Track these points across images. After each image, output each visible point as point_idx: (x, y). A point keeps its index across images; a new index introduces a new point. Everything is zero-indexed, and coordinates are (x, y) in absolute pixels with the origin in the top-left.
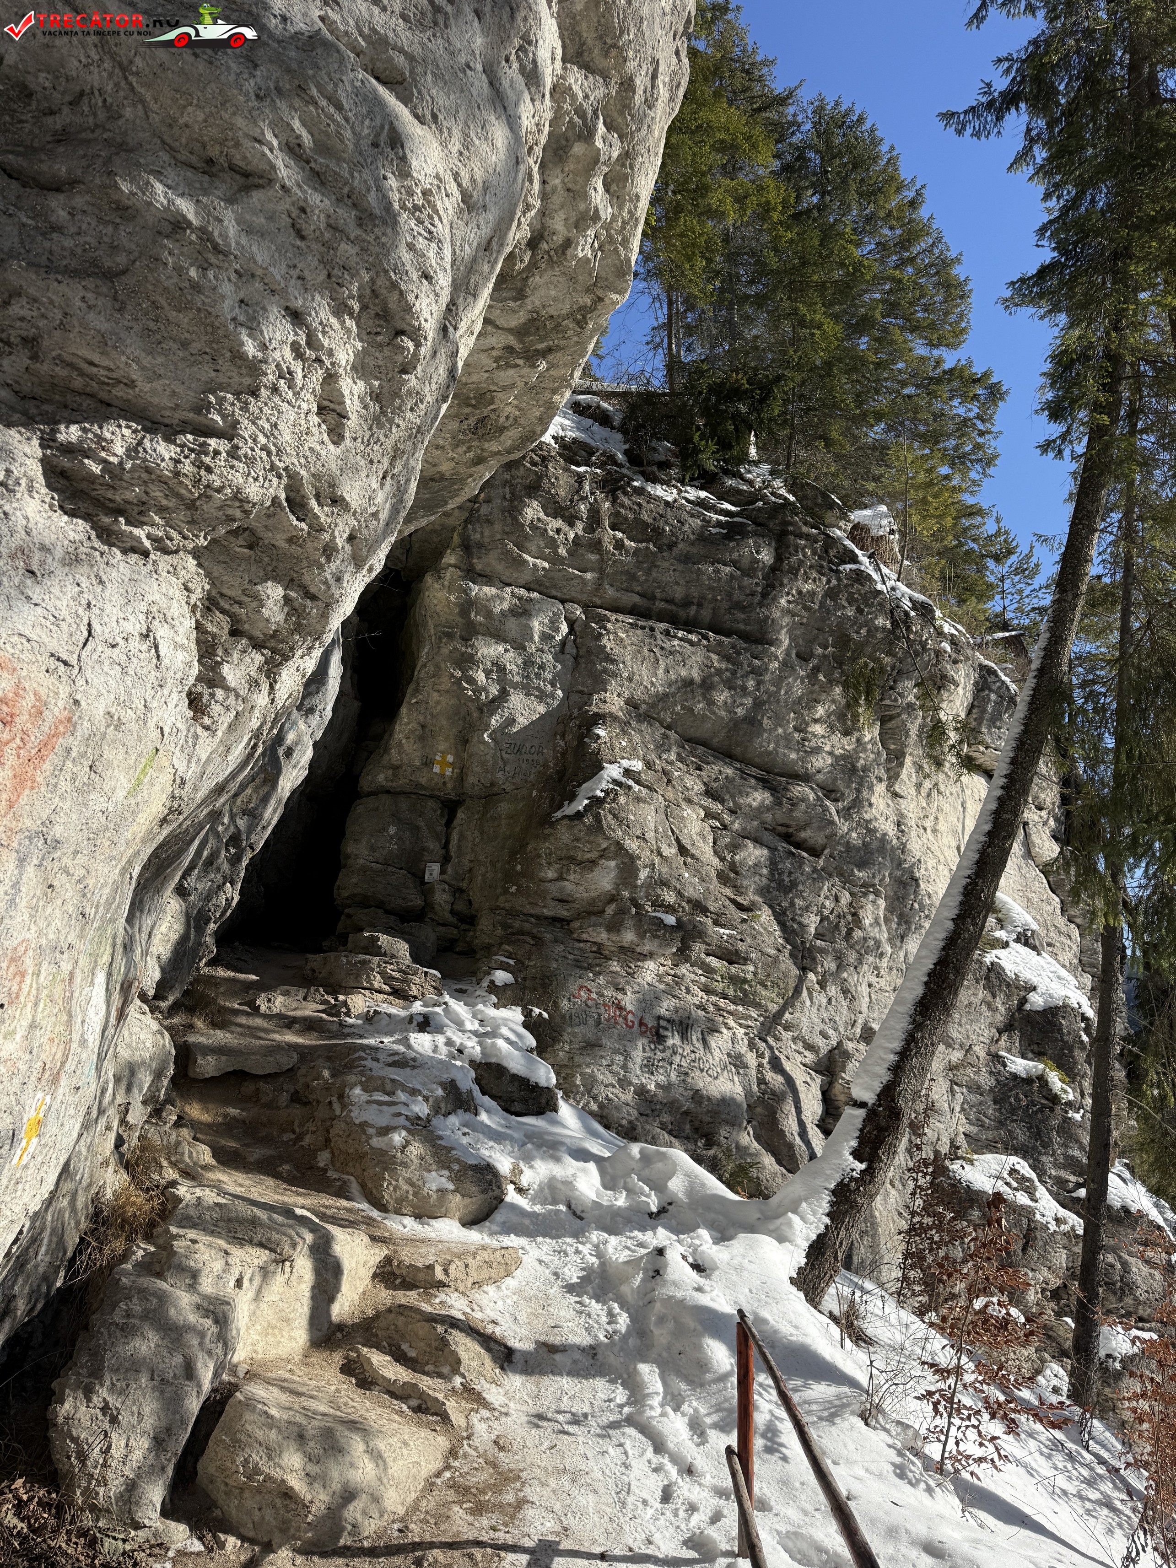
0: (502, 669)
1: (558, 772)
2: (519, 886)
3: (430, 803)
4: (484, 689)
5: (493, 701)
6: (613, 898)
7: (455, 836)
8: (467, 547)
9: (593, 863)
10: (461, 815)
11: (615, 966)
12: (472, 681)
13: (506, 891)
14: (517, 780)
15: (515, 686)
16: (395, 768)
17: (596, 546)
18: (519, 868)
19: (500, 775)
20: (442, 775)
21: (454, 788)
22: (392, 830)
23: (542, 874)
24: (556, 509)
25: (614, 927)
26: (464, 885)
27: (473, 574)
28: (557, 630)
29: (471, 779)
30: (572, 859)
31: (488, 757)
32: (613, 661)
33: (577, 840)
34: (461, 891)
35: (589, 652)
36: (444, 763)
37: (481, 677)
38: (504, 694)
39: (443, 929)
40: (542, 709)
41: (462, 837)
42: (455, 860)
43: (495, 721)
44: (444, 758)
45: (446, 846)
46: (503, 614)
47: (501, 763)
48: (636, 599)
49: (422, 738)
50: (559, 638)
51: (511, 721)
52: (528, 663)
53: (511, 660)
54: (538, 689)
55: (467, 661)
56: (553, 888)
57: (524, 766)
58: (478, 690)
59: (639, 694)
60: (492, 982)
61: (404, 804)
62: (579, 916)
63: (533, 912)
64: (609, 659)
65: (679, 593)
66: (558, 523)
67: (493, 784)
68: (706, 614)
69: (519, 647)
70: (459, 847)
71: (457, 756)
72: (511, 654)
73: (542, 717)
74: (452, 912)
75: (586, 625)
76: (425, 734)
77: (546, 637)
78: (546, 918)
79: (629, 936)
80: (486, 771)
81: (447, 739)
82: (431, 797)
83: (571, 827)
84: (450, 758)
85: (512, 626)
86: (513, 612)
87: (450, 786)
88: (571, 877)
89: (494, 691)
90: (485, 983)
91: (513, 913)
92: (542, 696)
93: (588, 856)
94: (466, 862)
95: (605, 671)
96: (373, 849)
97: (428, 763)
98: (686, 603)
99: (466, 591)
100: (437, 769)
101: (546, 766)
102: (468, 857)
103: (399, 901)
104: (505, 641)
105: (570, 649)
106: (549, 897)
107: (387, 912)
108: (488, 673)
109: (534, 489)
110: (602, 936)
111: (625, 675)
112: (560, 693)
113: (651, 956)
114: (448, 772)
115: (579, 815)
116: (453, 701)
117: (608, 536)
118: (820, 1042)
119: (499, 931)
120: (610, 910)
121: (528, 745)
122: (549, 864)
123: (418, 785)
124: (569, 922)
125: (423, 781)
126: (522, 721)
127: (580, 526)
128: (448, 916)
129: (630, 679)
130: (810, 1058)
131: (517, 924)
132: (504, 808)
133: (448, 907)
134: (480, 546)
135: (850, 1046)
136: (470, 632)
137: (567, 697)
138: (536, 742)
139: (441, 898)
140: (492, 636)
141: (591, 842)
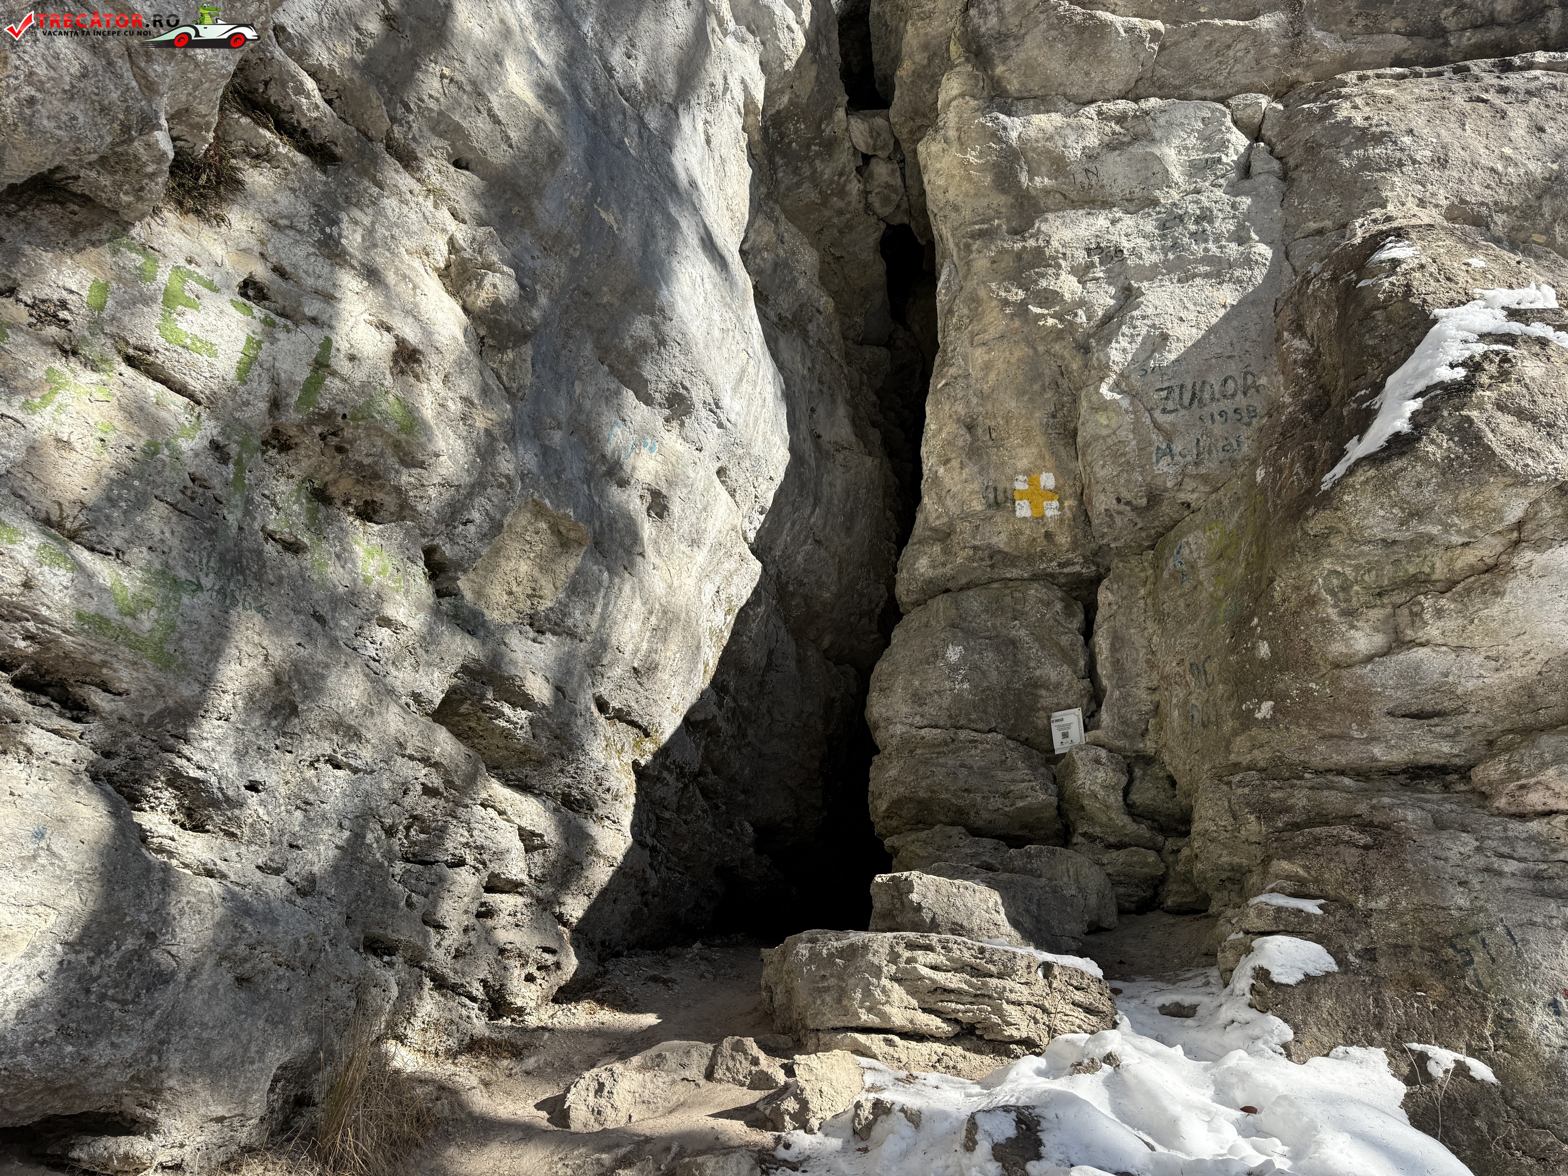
0: (1111, 255)
1: (1308, 407)
2: (1279, 698)
3: (1035, 592)
4: (1082, 303)
5: (1108, 318)
7: (1102, 642)
8: (979, 52)
9: (1493, 572)
10: (1104, 596)
12: (1050, 298)
13: (1246, 720)
14: (1210, 466)
15: (1152, 273)
16: (944, 536)
18: (1264, 650)
19: (1163, 466)
20: (1040, 519)
21: (1075, 545)
22: (954, 654)
23: (1336, 648)
26: (1148, 746)
27: (998, 99)
28: (1223, 145)
29: (1102, 502)
30: (1419, 582)
31: (1123, 434)
32: (1379, 139)
33: (1417, 514)
34: (1148, 760)
35: (1312, 148)
36: (1036, 494)
37: (1068, 284)
38: (1128, 297)
39: (1119, 857)
40: (1228, 295)
41: (1117, 641)
42: (1112, 694)
43: (1120, 352)
44: (1033, 483)
45: (1091, 672)
46: (1091, 156)
47: (1157, 439)
48: (1401, 42)
49: (974, 452)
50: (1230, 157)
51: (1158, 341)
52: (1169, 222)
53: (1131, 233)
54: (1208, 260)
55: (1031, 263)
57: (1218, 429)
58: (1066, 312)
60: (1262, 974)
61: (974, 602)
62: (1496, 746)
63: (1339, 759)
64: (1364, 137)
67: (1154, 498)
69: (1142, 204)
70: (1117, 665)
71: (1061, 470)
72: (1128, 222)
73: (1234, 312)
74: (1130, 808)
75: (1289, 116)
76: (979, 441)
77: (1196, 169)
78: (1388, 772)
80: (1129, 467)
81: (1027, 440)
82: (1034, 578)
83: (1384, 485)
84: (1048, 480)
85: (1115, 170)
86: (1112, 146)
87: (1063, 539)
88: (1433, 631)
89: (1104, 298)
90: (1243, 981)
91: (1282, 773)
92: (1221, 271)
93: (1470, 557)
94: (1143, 695)
95: (1366, 164)
96: (918, 699)
97: (1002, 501)
98: (1530, 11)
99: (997, 135)
100: (1023, 510)
101: (1274, 409)
102: (1144, 682)
103: (996, 802)
104: (1107, 205)
105: (1263, 163)
106: (1377, 709)
107: (975, 832)
108: (1082, 273)
111: (1424, 154)
112: (1263, 251)
114: (1051, 509)
115: (1400, 444)
116: (1021, 351)
119: (1253, 827)
121: (1214, 380)
122: (1350, 614)
123: (994, 553)
124: (1464, 772)
125: (1000, 541)
126: (1185, 333)
128: (1122, 820)
129: (1442, 162)
131: (1300, 799)
132: (1197, 543)
133: (1115, 799)
134: (1003, 37)
136: (1025, 212)
137: (1284, 253)
138: (1233, 368)
139: (1095, 781)
140: (1074, 205)
141: (1468, 510)
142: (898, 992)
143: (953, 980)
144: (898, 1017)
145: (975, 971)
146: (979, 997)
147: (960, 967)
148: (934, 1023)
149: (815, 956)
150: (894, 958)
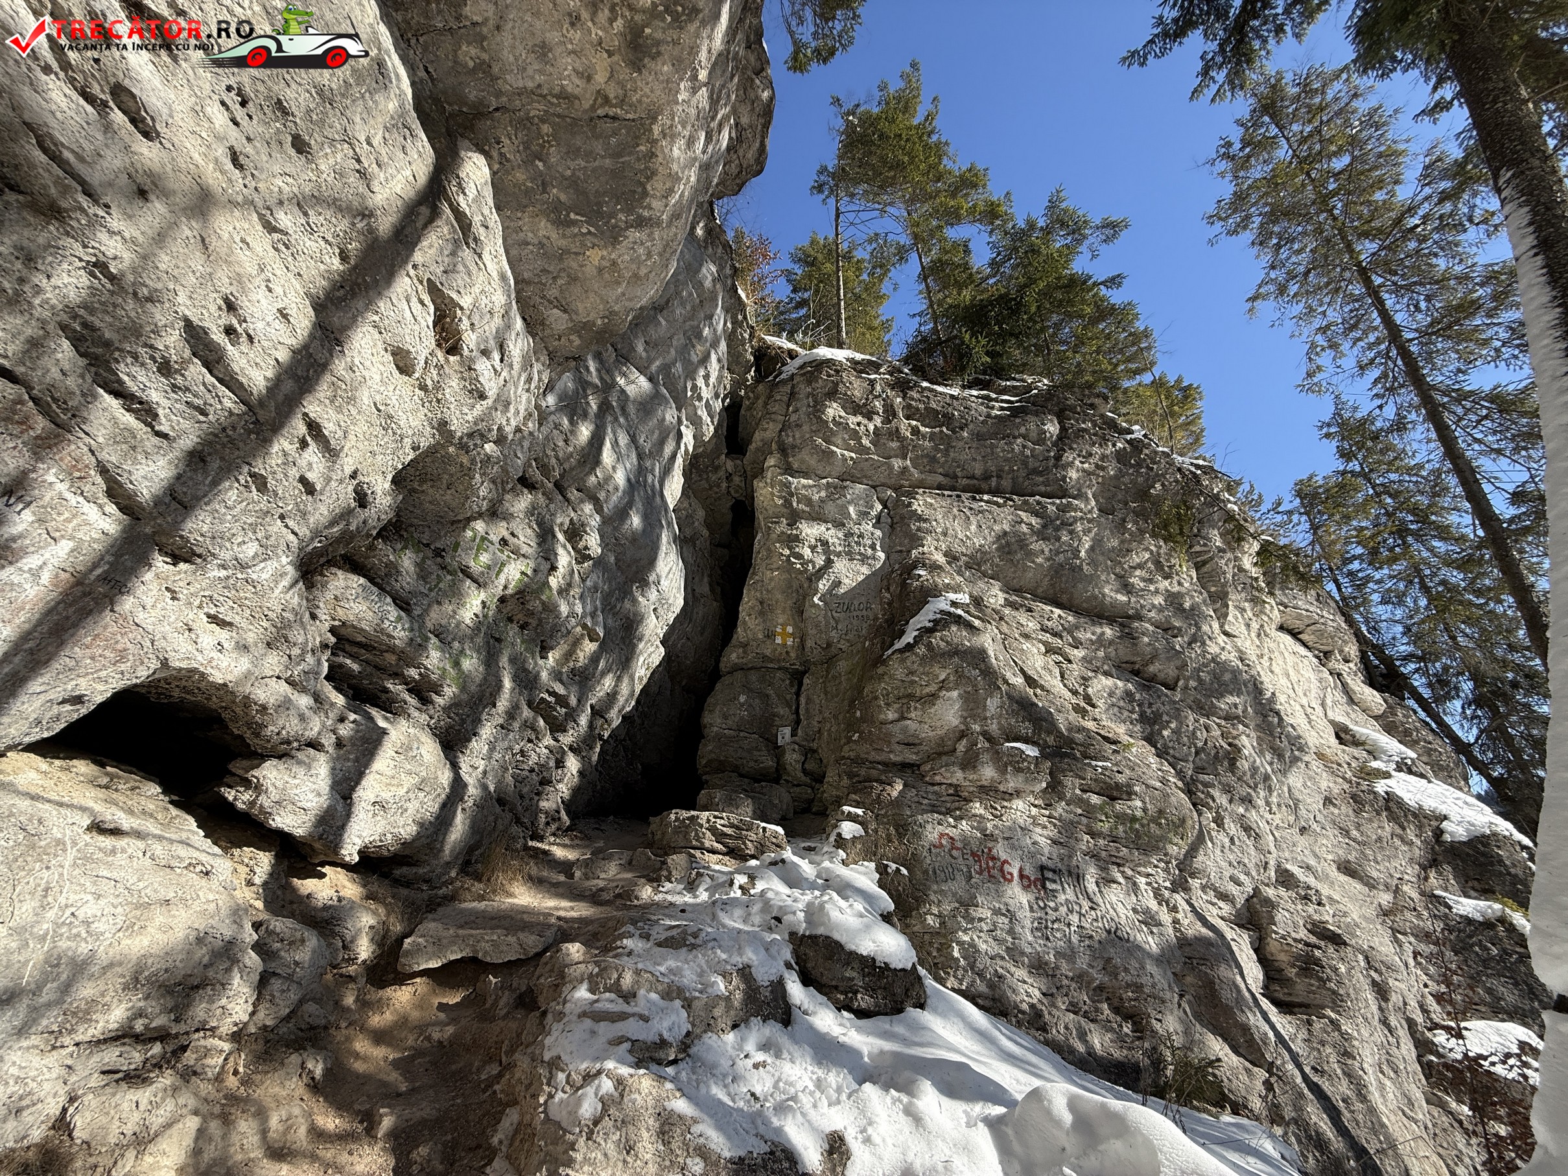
0: (825, 543)
1: (886, 621)
2: (861, 733)
3: (779, 674)
4: (811, 561)
5: (820, 569)
6: (962, 735)
7: (803, 700)
8: (783, 450)
9: (934, 696)
10: (806, 681)
11: (977, 808)
12: (799, 556)
13: (849, 740)
14: (850, 636)
15: (839, 555)
16: (745, 646)
17: (896, 434)
18: (858, 714)
19: (833, 633)
20: (784, 645)
21: (797, 657)
22: (742, 699)
23: (882, 716)
24: (855, 408)
25: (970, 763)
26: (814, 745)
27: (789, 470)
28: (872, 507)
29: (809, 643)
30: (911, 696)
31: (821, 618)
32: (925, 520)
33: (912, 673)
34: (814, 751)
35: (902, 518)
36: (784, 634)
37: (807, 553)
38: (829, 563)
39: (798, 790)
40: (866, 570)
41: (809, 700)
42: (804, 723)
43: (823, 585)
44: (784, 630)
45: (797, 712)
46: (822, 501)
47: (833, 623)
48: (941, 478)
49: (762, 613)
50: (874, 513)
51: (837, 584)
52: (849, 535)
53: (833, 536)
54: (860, 554)
55: (793, 540)
56: (896, 729)
57: (855, 622)
58: (805, 563)
59: (958, 548)
60: (839, 835)
61: (753, 677)
62: (929, 758)
63: (879, 758)
64: (920, 518)
65: (978, 469)
66: (859, 418)
67: (829, 645)
68: (1006, 483)
69: (839, 525)
70: (807, 710)
71: (795, 626)
72: (832, 531)
73: (868, 577)
74: (804, 771)
75: (898, 500)
76: (764, 609)
77: (862, 514)
78: (894, 764)
79: (988, 773)
80: (821, 632)
81: (784, 612)
82: (779, 669)
83: (903, 661)
84: (790, 629)
85: (830, 509)
86: (830, 498)
87: (793, 655)
88: (913, 715)
89: (820, 561)
90: (832, 839)
91: (858, 761)
92: (864, 559)
93: (927, 690)
94: (815, 724)
95: (919, 529)
96: (725, 717)
97: (770, 635)
98: (987, 477)
99: (788, 485)
100: (779, 640)
101: (876, 619)
102: (815, 719)
103: (752, 764)
104: (826, 522)
105: (885, 519)
106: (894, 740)
107: (741, 775)
108: (813, 548)
109: (832, 394)
110: (958, 776)
111: (939, 530)
112: (882, 555)
113: (1018, 794)
114: (790, 642)
115: (909, 647)
116: (785, 576)
117: (904, 426)
118: (1233, 889)
119: (846, 781)
120: (962, 747)
121: (856, 603)
122: (888, 704)
123: (765, 658)
124: (919, 766)
125: (768, 652)
126: (848, 583)
127: (878, 421)
128: (800, 775)
129: (945, 534)
130: (1226, 909)
131: (863, 772)
132: (842, 666)
133: (799, 766)
134: (794, 447)
135: (1270, 892)
136: (794, 518)
137: (888, 557)
138: (863, 599)
139: (792, 758)
140: (814, 519)
141: (927, 674)
142: (708, 834)
143: (729, 831)
144: (707, 844)
145: (738, 828)
146: (737, 838)
147: (732, 826)
148: (720, 846)
149: (677, 819)
150: (708, 821)
